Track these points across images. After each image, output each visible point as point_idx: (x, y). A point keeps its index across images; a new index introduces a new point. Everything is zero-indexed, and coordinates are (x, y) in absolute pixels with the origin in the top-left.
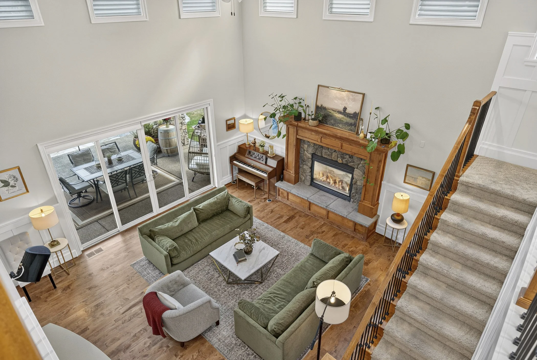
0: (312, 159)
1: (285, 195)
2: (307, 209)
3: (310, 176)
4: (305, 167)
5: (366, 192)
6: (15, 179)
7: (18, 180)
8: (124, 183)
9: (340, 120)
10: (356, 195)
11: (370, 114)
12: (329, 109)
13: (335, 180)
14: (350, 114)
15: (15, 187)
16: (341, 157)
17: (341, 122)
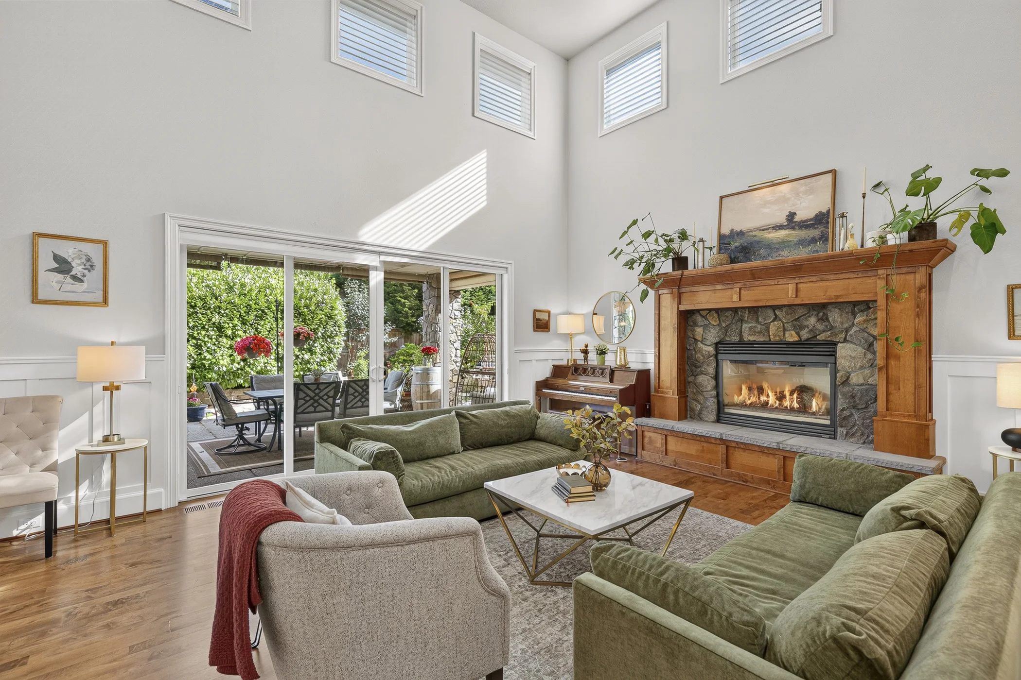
0: (716, 356)
1: (658, 445)
2: (720, 466)
3: (714, 397)
4: (701, 379)
5: (892, 388)
6: (88, 264)
7: (93, 269)
8: (330, 411)
9: (783, 242)
10: (851, 415)
11: (864, 197)
12: (751, 232)
13: (782, 393)
14: (806, 221)
15: (82, 281)
16: (794, 328)
17: (784, 244)
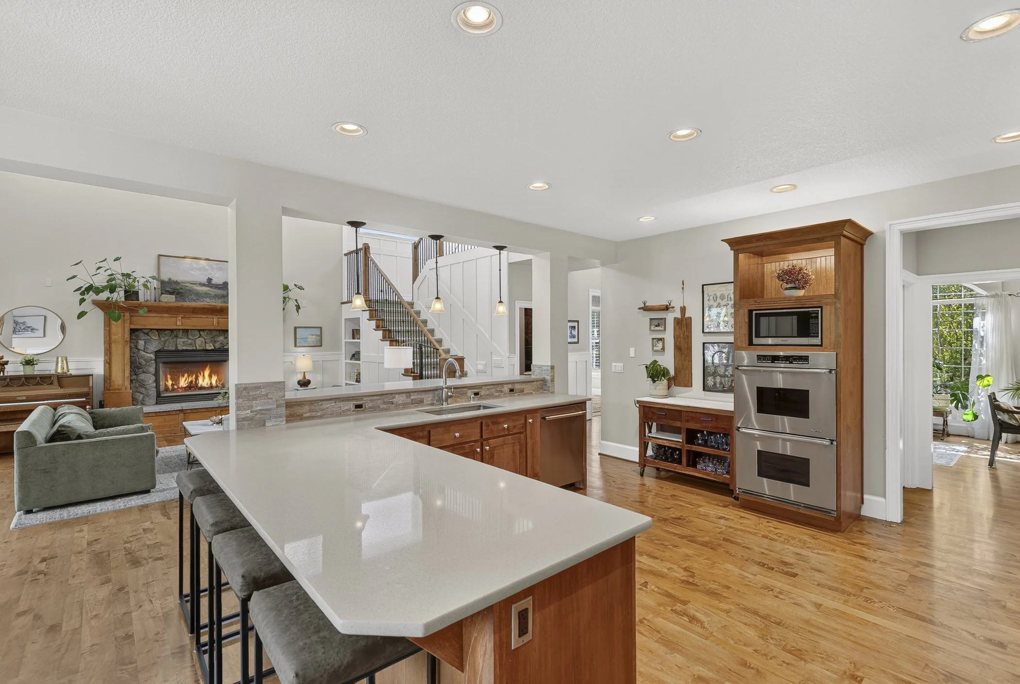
0: (156, 360)
3: (154, 388)
4: (146, 375)
12: (184, 283)
16: (211, 341)
17: (207, 295)
